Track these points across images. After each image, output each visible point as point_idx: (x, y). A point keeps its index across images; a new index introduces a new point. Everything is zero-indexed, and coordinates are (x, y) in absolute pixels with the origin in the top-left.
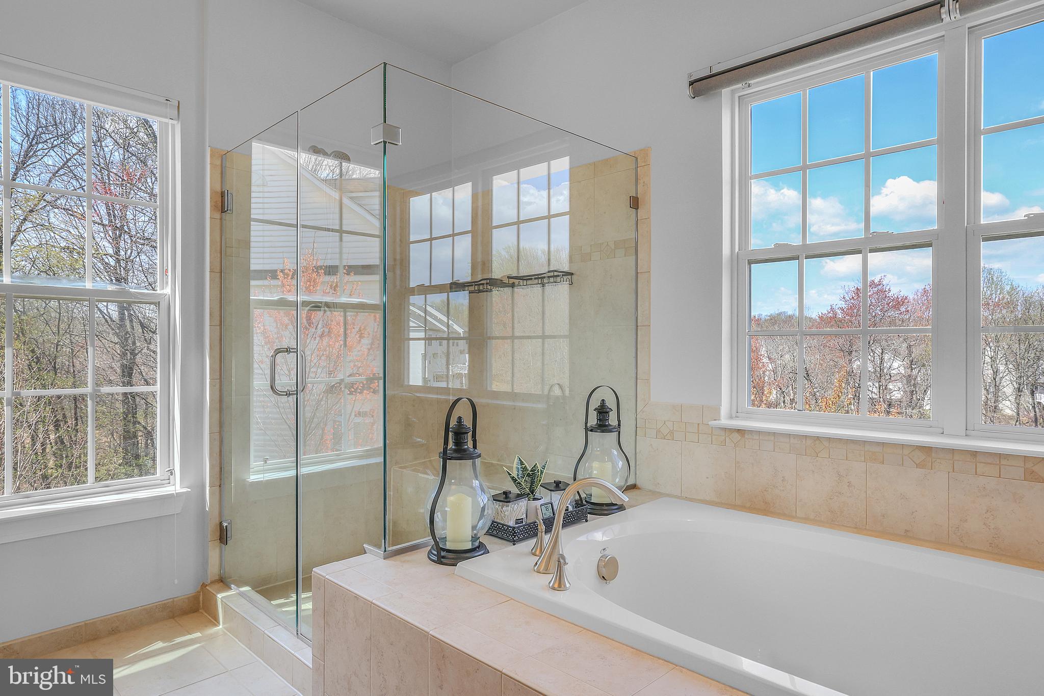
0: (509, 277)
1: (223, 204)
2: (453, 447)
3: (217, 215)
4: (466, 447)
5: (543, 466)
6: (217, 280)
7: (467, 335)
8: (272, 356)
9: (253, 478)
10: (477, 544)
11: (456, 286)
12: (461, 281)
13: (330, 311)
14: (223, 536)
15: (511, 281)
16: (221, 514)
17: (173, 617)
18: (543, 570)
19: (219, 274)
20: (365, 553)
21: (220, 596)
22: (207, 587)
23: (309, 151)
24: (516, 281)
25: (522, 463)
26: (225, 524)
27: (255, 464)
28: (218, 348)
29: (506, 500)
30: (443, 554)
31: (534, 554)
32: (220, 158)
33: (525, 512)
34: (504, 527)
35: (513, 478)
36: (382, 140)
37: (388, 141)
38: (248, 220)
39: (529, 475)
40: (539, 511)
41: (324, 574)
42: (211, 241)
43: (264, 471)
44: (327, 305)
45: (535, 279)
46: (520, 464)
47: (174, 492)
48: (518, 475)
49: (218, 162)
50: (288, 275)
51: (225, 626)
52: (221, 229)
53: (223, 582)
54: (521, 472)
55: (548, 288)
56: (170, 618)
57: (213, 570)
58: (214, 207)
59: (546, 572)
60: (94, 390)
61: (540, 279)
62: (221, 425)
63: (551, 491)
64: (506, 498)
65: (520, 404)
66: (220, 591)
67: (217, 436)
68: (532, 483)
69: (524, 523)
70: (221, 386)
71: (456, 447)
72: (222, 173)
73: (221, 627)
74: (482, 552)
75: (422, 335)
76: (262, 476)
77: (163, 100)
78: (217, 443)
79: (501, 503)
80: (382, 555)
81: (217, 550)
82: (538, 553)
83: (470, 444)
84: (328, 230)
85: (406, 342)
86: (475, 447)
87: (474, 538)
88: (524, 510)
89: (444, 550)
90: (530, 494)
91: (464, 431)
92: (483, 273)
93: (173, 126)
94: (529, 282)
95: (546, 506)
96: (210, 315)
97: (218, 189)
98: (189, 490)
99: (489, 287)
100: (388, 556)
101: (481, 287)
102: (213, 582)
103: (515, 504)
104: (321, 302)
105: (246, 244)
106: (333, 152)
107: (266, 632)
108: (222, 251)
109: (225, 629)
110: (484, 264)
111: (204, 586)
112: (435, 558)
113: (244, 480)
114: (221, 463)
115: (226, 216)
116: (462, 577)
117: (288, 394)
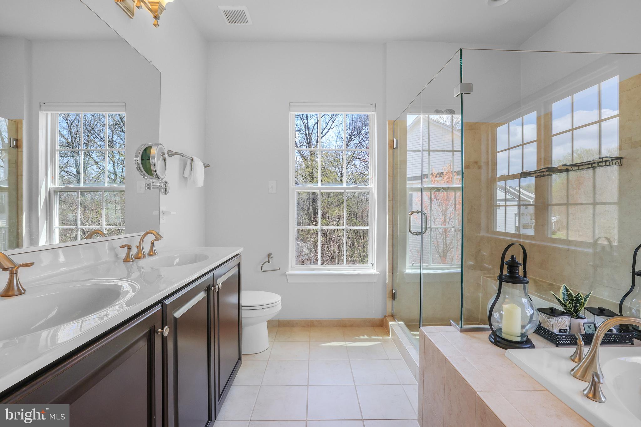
0: (563, 166)
1: (394, 146)
2: (508, 274)
3: (391, 151)
4: (517, 275)
5: (587, 295)
6: (392, 180)
7: (534, 203)
8: (410, 215)
9: (408, 271)
10: (525, 339)
11: (525, 174)
12: (529, 171)
13: (446, 192)
14: (393, 296)
15: (565, 168)
16: (392, 286)
17: (373, 327)
18: (579, 377)
19: (392, 177)
20: (451, 325)
21: (390, 323)
22: (386, 318)
23: (434, 113)
24: (569, 168)
25: (567, 290)
26: (394, 291)
27: (408, 264)
28: (391, 211)
29: (551, 314)
30: (498, 339)
31: (573, 360)
32: (392, 125)
33: (568, 325)
34: (549, 332)
35: (558, 300)
36: (460, 93)
37: (463, 93)
38: (406, 151)
39: (572, 300)
40: (582, 328)
41: (425, 332)
42: (389, 163)
43: (412, 269)
44: (444, 189)
45: (586, 164)
46: (565, 291)
47: (373, 273)
48: (564, 298)
49: (392, 127)
50: (434, 175)
51: (392, 337)
52: (393, 156)
53: (393, 316)
54: (566, 296)
55: (598, 170)
56: (372, 327)
57: (389, 311)
58: (390, 147)
59: (582, 378)
60: (346, 228)
61: (592, 165)
62: (393, 245)
63: (594, 314)
64: (552, 312)
65: (573, 248)
66: (391, 321)
67: (391, 250)
68: (576, 306)
69: (567, 333)
70: (393, 228)
71: (510, 275)
72: (393, 131)
73: (390, 337)
74: (528, 346)
75: (516, 203)
76: (411, 271)
77: (369, 105)
78: (391, 254)
79: (547, 316)
80: (459, 330)
81: (391, 302)
82: (576, 360)
83: (521, 273)
84: (446, 151)
85: (495, 207)
86: (525, 276)
87: (522, 335)
88: (567, 323)
89: (499, 337)
90: (575, 313)
91: (516, 265)
92: (545, 164)
93: (374, 115)
94: (581, 167)
95: (589, 325)
96: (389, 196)
97: (392, 139)
98: (379, 273)
99: (549, 173)
100: (463, 331)
101: (542, 174)
102: (389, 316)
103: (559, 318)
104: (440, 188)
105: (405, 162)
106: (445, 110)
107: (406, 347)
108: (394, 167)
109: (392, 339)
110: (545, 159)
111: (385, 316)
112: (493, 340)
113: (403, 272)
114: (393, 263)
115: (395, 150)
116: (510, 360)
117: (417, 234)
